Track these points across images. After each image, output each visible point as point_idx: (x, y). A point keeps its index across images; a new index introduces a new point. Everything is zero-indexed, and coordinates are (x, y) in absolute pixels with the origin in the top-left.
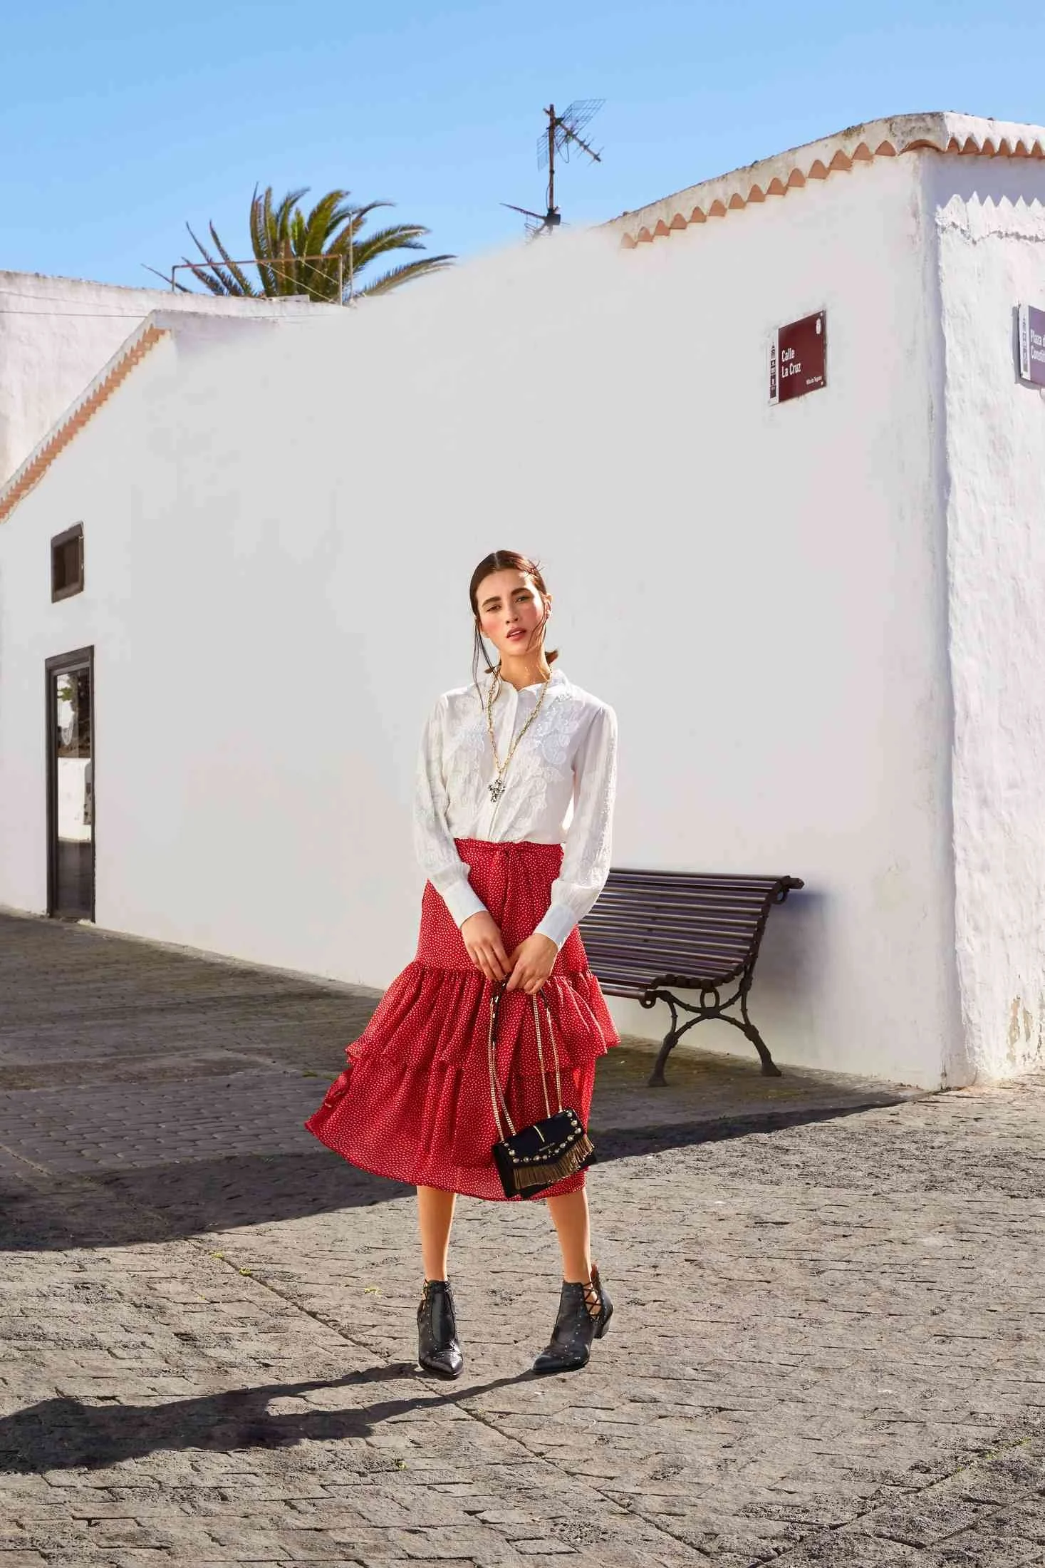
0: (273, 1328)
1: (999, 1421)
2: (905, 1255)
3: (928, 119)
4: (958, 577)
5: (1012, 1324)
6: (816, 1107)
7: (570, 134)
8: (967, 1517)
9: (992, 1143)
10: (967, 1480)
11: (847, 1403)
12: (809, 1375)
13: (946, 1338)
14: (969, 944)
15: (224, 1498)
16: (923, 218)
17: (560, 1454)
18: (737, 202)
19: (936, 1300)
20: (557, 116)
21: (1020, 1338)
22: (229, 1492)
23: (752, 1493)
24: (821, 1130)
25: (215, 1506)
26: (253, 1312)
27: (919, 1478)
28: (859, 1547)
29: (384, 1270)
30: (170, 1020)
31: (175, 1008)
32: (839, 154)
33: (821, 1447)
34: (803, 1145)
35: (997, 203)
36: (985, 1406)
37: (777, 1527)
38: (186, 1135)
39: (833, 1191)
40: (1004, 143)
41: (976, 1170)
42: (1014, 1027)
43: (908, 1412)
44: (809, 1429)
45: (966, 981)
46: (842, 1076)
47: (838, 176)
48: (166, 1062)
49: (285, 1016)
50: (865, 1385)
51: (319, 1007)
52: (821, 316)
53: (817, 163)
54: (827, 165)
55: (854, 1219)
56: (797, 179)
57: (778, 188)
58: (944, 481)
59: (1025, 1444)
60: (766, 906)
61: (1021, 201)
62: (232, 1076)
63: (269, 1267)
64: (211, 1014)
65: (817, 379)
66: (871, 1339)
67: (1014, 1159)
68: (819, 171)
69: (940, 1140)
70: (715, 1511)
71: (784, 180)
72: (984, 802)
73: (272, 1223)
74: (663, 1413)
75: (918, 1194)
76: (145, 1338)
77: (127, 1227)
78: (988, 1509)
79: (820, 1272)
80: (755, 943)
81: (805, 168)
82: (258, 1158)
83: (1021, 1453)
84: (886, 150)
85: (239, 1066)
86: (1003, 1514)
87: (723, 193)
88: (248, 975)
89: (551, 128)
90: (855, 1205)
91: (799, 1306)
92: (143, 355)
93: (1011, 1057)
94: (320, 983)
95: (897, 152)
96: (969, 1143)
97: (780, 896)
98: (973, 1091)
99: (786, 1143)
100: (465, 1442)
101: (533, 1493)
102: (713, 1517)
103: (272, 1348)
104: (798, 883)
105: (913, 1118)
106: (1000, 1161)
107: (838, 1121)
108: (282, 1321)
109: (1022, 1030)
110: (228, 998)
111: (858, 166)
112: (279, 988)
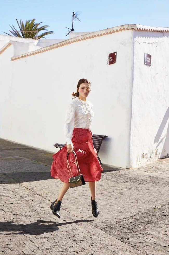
0: (33, 196)
1: (135, 213)
2: (122, 191)
3: (134, 25)
4: (134, 93)
5: (137, 201)
6: (108, 170)
7: (76, 17)
8: (131, 224)
9: (134, 176)
10: (131, 220)
11: (114, 210)
12: (109, 206)
13: (127, 202)
14: (132, 147)
15: (31, 217)
16: (132, 39)
17: (75, 214)
18: (104, 34)
19: (126, 197)
20: (74, 14)
21: (138, 203)
22: (31, 216)
23: (102, 220)
24: (109, 173)
25: (30, 218)
26: (29, 194)
27: (124, 220)
28: (116, 227)
29: (47, 189)
30: (9, 151)
31: (9, 149)
32: (120, 29)
33: (111, 215)
34: (106, 175)
35: (143, 38)
36: (133, 211)
37: (106, 225)
38: (14, 168)
39: (111, 182)
40: (145, 29)
41: (131, 180)
42: (137, 160)
43: (123, 211)
44: (109, 213)
45: (131, 153)
46: (112, 166)
47: (120, 32)
48: (9, 157)
49: (26, 152)
50: (116, 208)
51: (31, 151)
52: (116, 53)
53: (117, 30)
54: (118, 30)
55: (114, 186)
56: (114, 32)
57: (111, 33)
58: (133, 79)
59: (138, 216)
60: (102, 140)
61: (147, 38)
62: (20, 160)
63: (31, 188)
64: (15, 151)
65: (115, 62)
66: (117, 202)
67: (137, 179)
68: (117, 31)
69: (126, 176)
70: (97, 222)
71: (112, 32)
72: (135, 126)
73: (30, 182)
74: (89, 210)
75: (123, 183)
76: (15, 196)
77: (9, 181)
78: (134, 224)
79: (110, 193)
80: (100, 145)
81: (115, 30)
82: (26, 172)
83: (138, 217)
84: (127, 29)
85: (21, 159)
86: (135, 224)
87: (102, 33)
88: (20, 145)
89: (73, 16)
90: (114, 184)
91: (107, 197)
92: (8, 47)
93: (137, 164)
94: (31, 147)
95: (129, 29)
96: (130, 176)
97: (104, 138)
98: (131, 169)
99: (104, 175)
100: (62, 212)
101: (72, 219)
102: (97, 223)
103: (33, 198)
104: (107, 137)
105: (122, 172)
106: (135, 179)
107: (111, 172)
108: (33, 195)
109: (139, 160)
110: (17, 148)
111: (123, 31)
112: (25, 147)
